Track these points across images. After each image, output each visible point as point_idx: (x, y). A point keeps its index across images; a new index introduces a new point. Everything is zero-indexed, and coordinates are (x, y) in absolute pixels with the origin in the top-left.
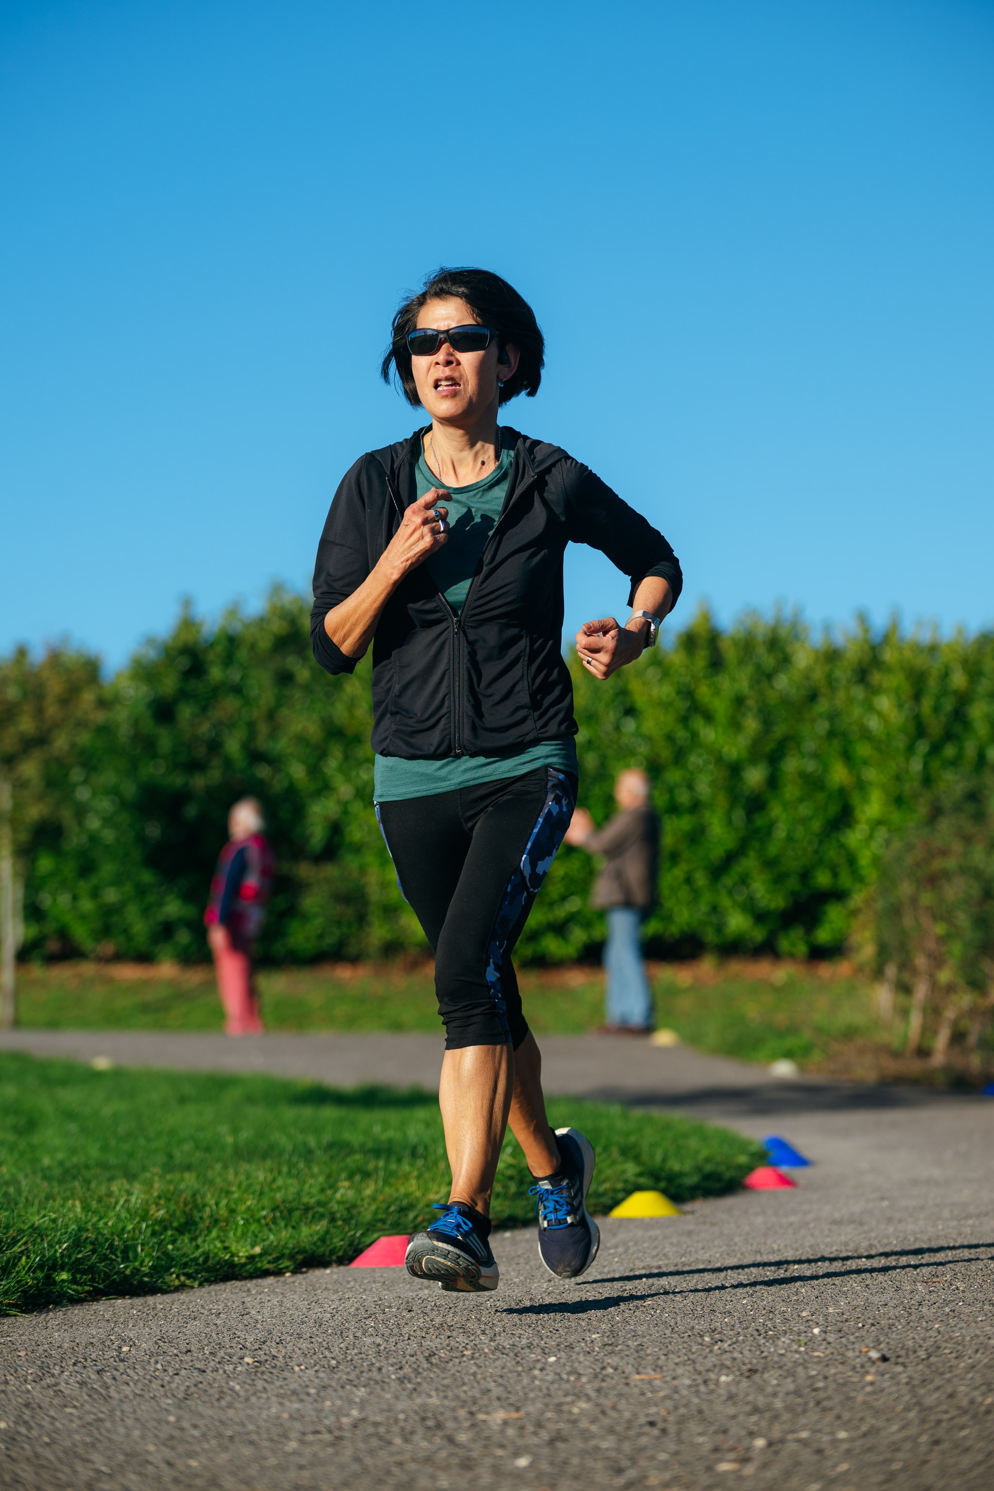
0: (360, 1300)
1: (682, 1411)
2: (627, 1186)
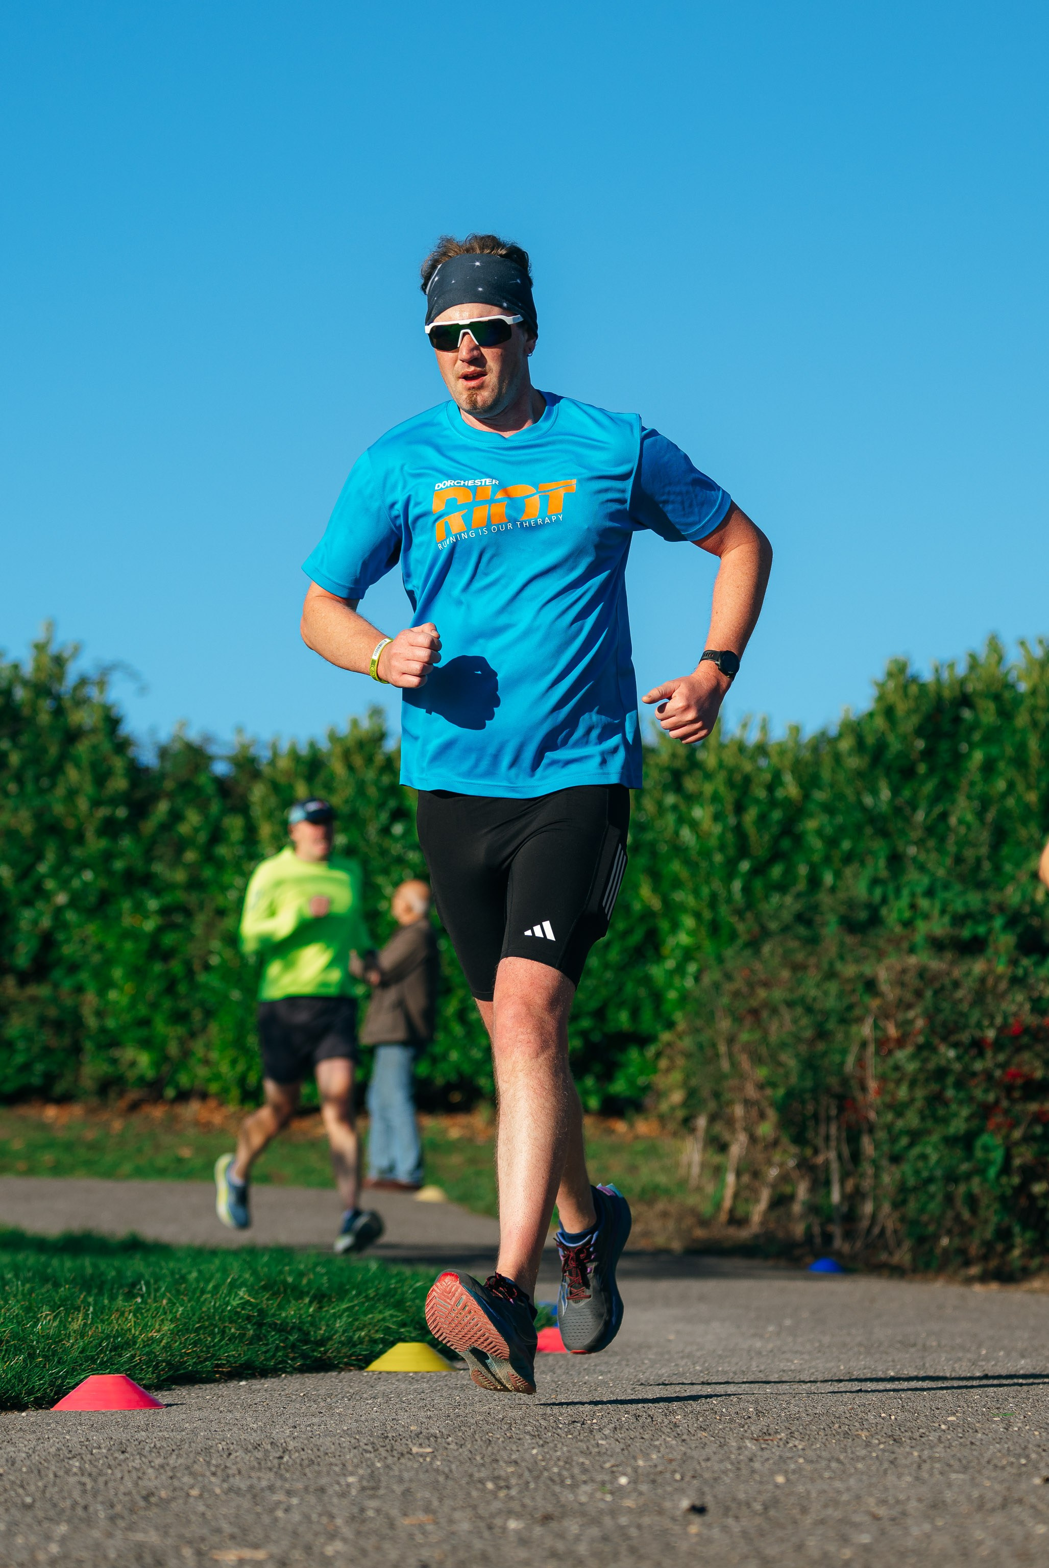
0: (62, 1440)
1: (462, 1555)
2: (387, 1337)
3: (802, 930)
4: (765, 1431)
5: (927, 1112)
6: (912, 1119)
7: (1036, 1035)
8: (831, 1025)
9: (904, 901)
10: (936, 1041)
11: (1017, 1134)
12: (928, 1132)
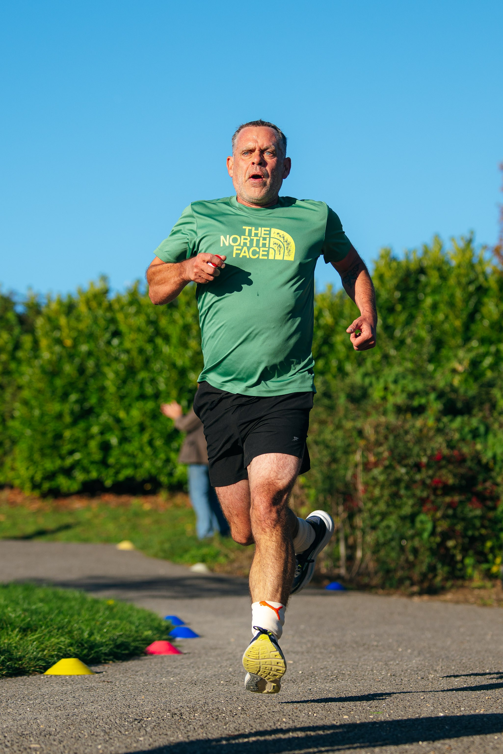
2: (59, 653)
3: (326, 401)
4: (236, 728)
5: (390, 503)
6: (382, 506)
7: (449, 460)
8: (339, 455)
9: (381, 385)
10: (394, 463)
11: (439, 514)
12: (391, 513)
